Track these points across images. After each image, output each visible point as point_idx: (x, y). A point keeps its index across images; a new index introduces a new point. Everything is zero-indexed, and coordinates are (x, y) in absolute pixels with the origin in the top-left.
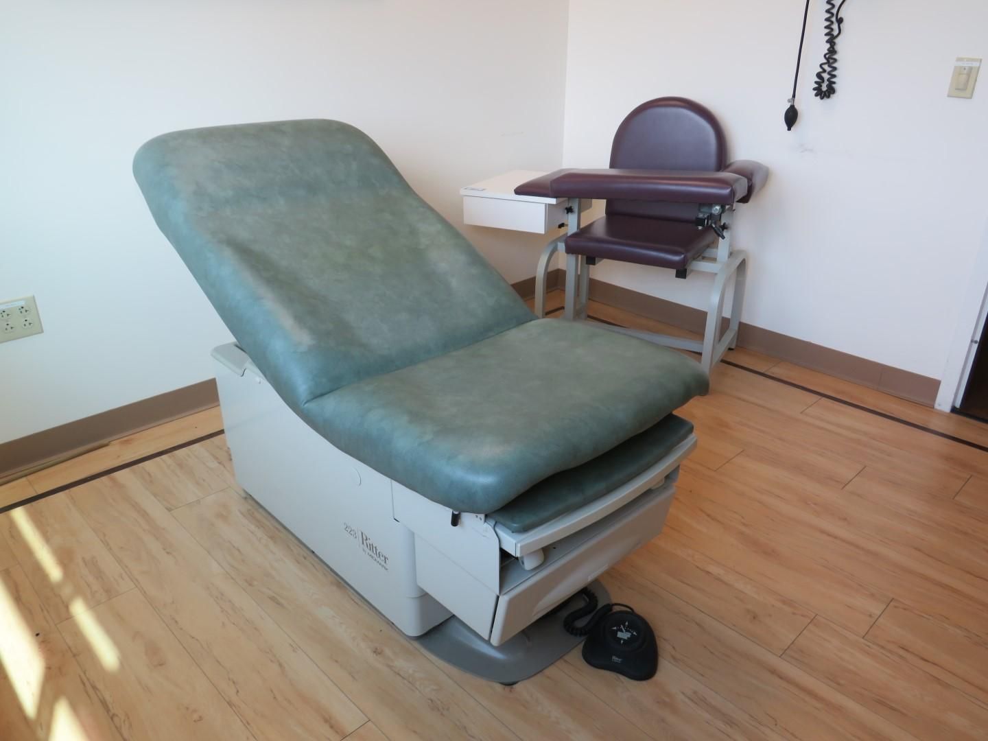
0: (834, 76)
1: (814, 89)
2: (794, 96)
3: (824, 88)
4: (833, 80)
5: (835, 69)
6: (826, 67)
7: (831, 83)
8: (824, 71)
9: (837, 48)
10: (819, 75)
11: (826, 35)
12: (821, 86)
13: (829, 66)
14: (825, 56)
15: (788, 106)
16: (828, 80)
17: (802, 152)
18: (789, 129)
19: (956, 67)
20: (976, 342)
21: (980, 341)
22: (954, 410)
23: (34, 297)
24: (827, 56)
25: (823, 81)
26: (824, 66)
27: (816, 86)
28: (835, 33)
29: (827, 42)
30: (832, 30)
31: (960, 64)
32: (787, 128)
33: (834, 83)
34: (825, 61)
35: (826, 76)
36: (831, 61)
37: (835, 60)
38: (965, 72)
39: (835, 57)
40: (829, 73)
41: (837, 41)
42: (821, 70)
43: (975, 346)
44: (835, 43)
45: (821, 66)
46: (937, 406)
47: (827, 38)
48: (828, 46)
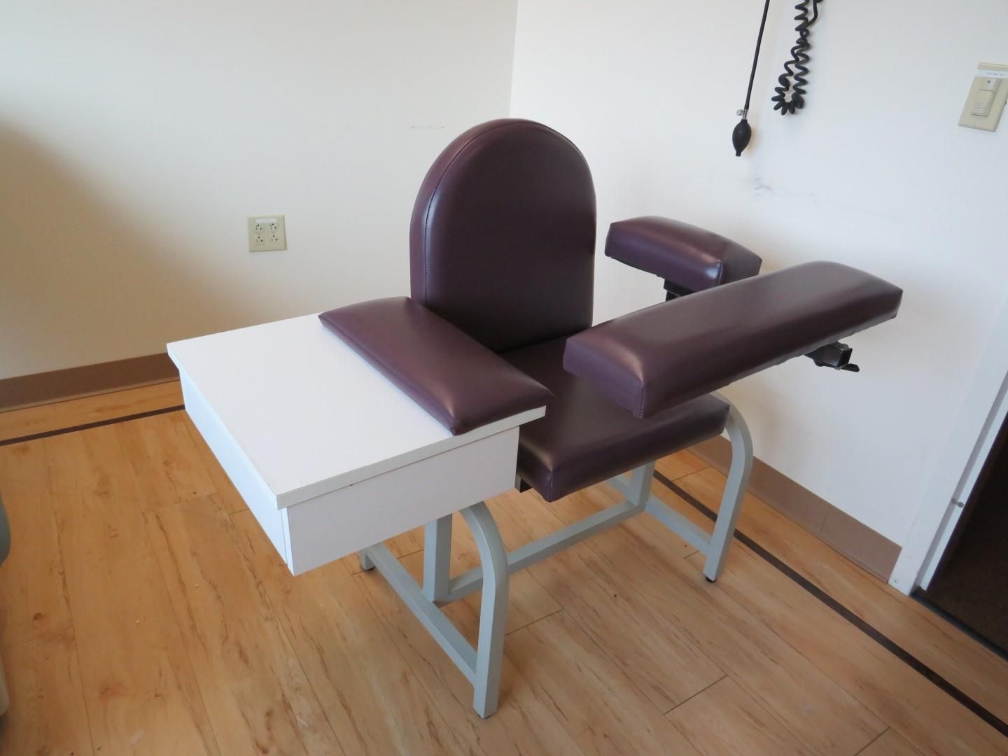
0: (804, 82)
1: (774, 99)
2: (747, 106)
3: (788, 98)
4: (803, 88)
5: (806, 71)
6: (792, 67)
7: (799, 93)
8: (791, 73)
9: (810, 40)
10: (783, 80)
11: (797, 18)
12: (784, 95)
13: (798, 67)
14: (792, 51)
15: (739, 119)
16: (795, 87)
17: (756, 189)
18: (738, 154)
19: (976, 78)
20: (960, 505)
21: (966, 504)
22: (916, 593)
23: (283, 217)
24: (795, 51)
25: (787, 89)
26: (790, 66)
27: (777, 94)
28: (810, 18)
29: (797, 29)
30: (806, 11)
31: (984, 73)
32: (735, 152)
33: (804, 92)
34: (793, 59)
35: (793, 81)
36: (801, 59)
37: (807, 59)
38: (991, 86)
39: (809, 53)
40: (797, 78)
41: (812, 29)
42: (786, 72)
43: (958, 512)
44: (808, 33)
45: (786, 65)
46: (891, 582)
47: (800, 22)
48: (797, 35)
